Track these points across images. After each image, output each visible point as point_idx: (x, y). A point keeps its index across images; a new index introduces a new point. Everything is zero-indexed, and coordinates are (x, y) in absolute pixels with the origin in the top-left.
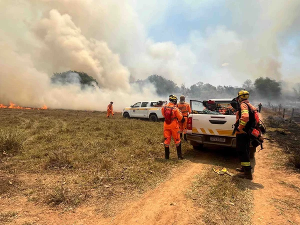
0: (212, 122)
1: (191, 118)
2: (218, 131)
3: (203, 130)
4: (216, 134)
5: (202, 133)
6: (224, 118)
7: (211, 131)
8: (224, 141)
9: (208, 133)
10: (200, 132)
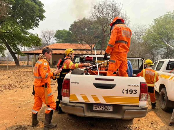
0: (98, 86)
1: (68, 80)
2: (106, 98)
3: (84, 97)
4: (103, 101)
5: (83, 101)
6: (112, 80)
7: (95, 98)
8: (111, 110)
9: (92, 101)
10: (81, 99)
